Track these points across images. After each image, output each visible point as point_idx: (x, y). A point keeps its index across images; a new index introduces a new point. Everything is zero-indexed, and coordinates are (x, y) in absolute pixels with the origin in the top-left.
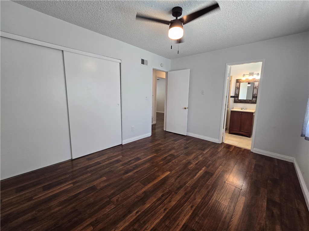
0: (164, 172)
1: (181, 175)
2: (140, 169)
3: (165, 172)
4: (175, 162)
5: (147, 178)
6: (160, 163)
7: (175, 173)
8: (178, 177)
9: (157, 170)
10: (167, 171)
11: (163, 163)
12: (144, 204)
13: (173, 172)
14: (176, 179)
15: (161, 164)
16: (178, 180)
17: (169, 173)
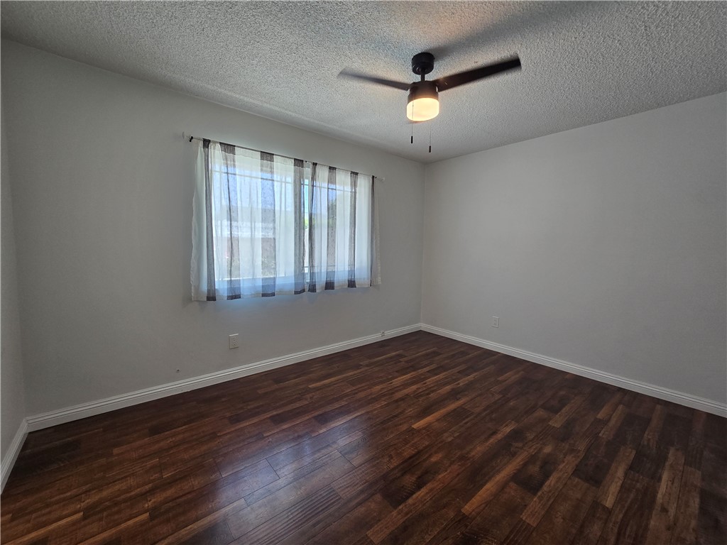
0: (426, 427)
1: (388, 419)
2: (491, 440)
3: (424, 428)
4: (391, 457)
5: (464, 419)
6: (440, 455)
7: (400, 425)
8: (395, 416)
9: (446, 435)
10: (419, 431)
11: (430, 456)
12: (453, 389)
13: (405, 427)
14: (401, 413)
15: (436, 452)
16: (400, 411)
17: (415, 426)
